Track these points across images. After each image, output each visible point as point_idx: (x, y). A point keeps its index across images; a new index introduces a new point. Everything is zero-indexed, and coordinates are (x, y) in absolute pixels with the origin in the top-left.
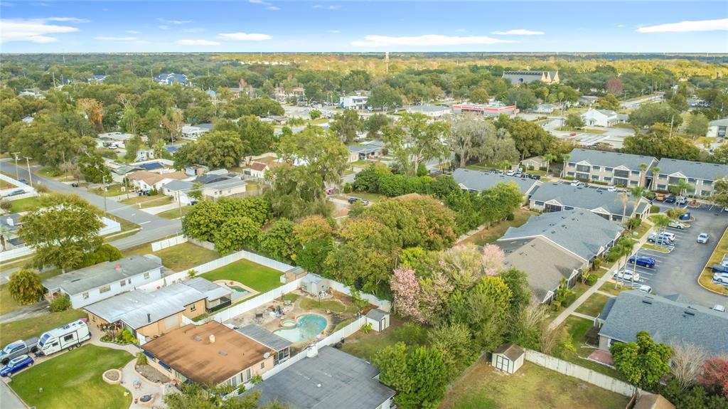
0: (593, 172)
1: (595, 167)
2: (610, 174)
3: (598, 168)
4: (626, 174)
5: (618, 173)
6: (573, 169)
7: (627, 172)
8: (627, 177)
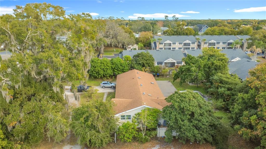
0: (173, 46)
1: (173, 43)
2: (181, 46)
3: (175, 43)
4: (189, 44)
5: (185, 44)
6: (161, 46)
7: (190, 44)
8: (190, 46)
